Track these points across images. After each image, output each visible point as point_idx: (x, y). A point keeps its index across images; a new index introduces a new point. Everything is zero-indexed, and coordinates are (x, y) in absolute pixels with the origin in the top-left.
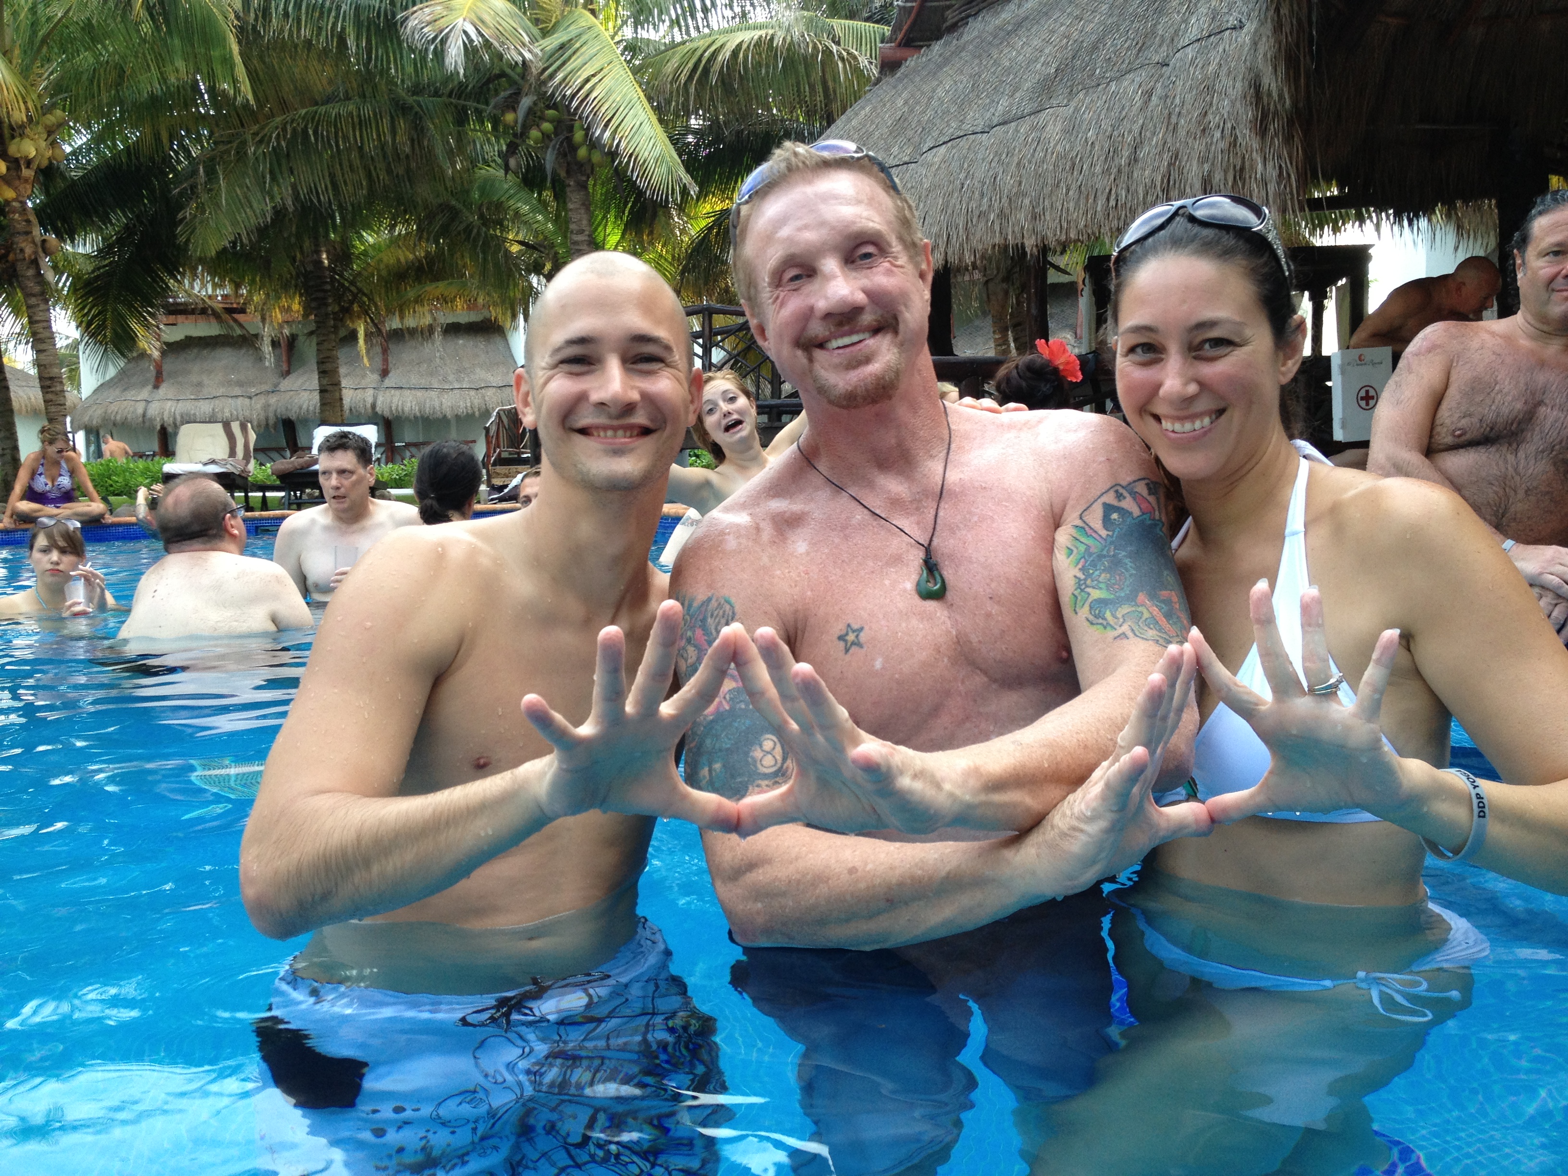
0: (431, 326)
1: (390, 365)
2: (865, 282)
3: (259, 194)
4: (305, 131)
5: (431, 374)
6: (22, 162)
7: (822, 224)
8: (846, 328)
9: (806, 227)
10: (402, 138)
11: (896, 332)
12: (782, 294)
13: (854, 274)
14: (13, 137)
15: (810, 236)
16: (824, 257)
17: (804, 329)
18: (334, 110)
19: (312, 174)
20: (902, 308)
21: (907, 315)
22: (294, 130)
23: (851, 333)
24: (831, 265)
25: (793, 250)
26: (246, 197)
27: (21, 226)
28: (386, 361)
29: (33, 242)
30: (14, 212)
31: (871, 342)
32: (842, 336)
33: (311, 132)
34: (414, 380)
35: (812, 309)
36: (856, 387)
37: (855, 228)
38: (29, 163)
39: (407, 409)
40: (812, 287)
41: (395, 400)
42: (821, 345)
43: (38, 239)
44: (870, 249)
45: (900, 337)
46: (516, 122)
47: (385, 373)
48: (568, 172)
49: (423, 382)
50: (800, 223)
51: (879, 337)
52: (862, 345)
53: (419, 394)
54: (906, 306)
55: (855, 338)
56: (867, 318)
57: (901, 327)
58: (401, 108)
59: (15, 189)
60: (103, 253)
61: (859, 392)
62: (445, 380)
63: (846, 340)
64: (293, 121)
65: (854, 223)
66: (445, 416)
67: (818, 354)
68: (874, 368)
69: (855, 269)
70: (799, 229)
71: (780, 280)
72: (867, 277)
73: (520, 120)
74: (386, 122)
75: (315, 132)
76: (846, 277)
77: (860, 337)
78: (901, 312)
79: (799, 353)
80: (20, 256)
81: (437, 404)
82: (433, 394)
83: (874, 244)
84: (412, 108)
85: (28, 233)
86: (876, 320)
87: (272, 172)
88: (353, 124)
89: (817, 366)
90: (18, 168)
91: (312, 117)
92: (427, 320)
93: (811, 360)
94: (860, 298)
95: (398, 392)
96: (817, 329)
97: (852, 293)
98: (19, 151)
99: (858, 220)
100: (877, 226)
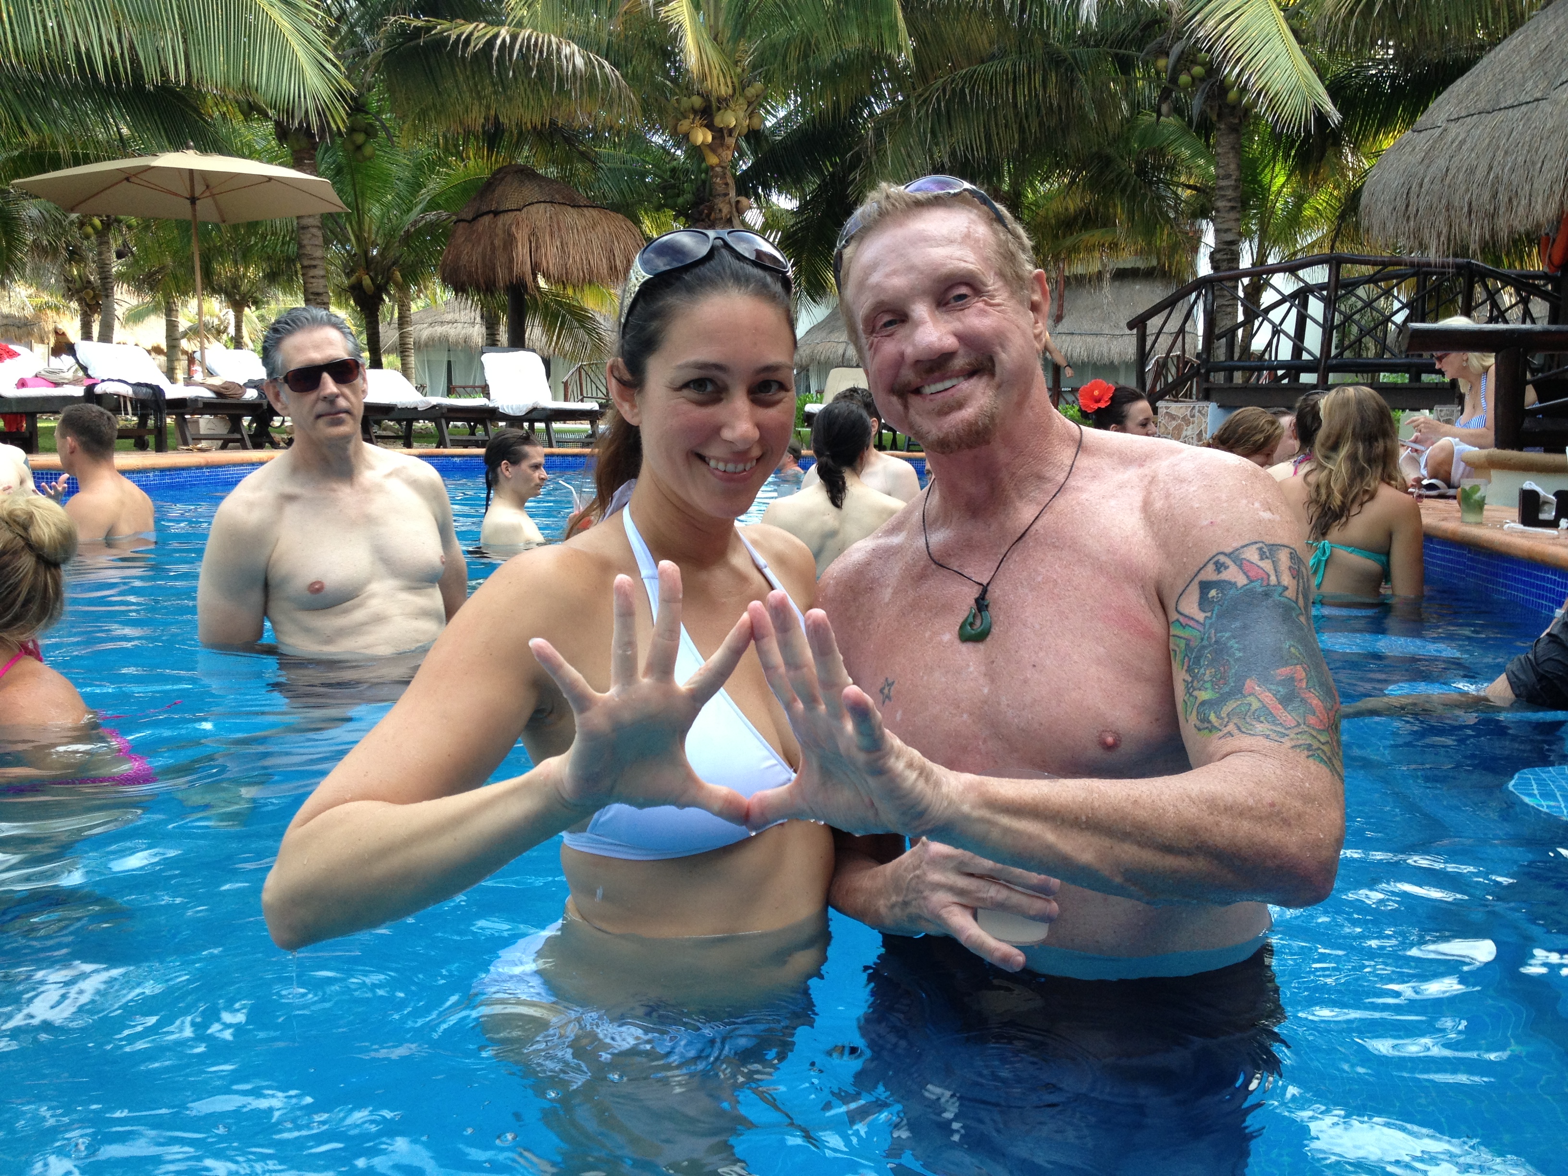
0: (1100, 272)
1: (1065, 311)
2: (957, 326)
3: (921, 152)
4: (962, 90)
5: (1104, 321)
6: (725, 132)
7: (911, 268)
8: (937, 374)
9: (895, 273)
10: (1053, 90)
11: (992, 374)
12: (876, 340)
13: (946, 317)
14: (719, 109)
15: (899, 282)
16: (914, 303)
17: (897, 375)
18: (992, 67)
19: (969, 132)
20: (998, 349)
21: (1003, 356)
22: (954, 90)
23: (942, 379)
24: (921, 310)
25: (882, 297)
26: (909, 156)
27: (720, 189)
28: (1061, 307)
29: (730, 203)
30: (717, 177)
31: (965, 386)
32: (935, 382)
33: (967, 91)
34: (1086, 326)
35: (902, 355)
36: (947, 434)
37: (944, 270)
38: (730, 132)
39: (1075, 355)
40: (902, 332)
41: (1065, 346)
42: (917, 391)
43: (733, 201)
44: (963, 290)
45: (997, 379)
46: (1166, 67)
47: (1058, 319)
48: (1219, 116)
49: (1095, 328)
50: (888, 269)
51: (973, 381)
52: (953, 390)
53: (1089, 339)
54: (1002, 346)
55: (948, 384)
56: (959, 362)
57: (998, 369)
58: (1055, 61)
59: (719, 156)
60: (802, 208)
61: (951, 437)
62: (1117, 326)
63: (940, 386)
64: (953, 81)
65: (944, 265)
66: (1112, 363)
67: (914, 400)
68: (968, 413)
69: (948, 312)
70: (888, 276)
71: (874, 327)
72: (959, 320)
73: (1170, 67)
74: (1038, 78)
75: (972, 91)
76: (935, 321)
77: (954, 382)
78: (996, 353)
79: (894, 399)
80: (719, 216)
81: (1105, 350)
82: (1102, 340)
83: (967, 284)
84: (1065, 60)
85: (726, 195)
86: (969, 364)
87: (933, 133)
88: (1007, 79)
89: (912, 411)
90: (722, 137)
91: (969, 78)
92: (1095, 267)
93: (906, 407)
94: (950, 342)
95: (1069, 338)
96: (908, 375)
97: (940, 339)
98: (722, 121)
99: (949, 261)
100: (971, 267)
